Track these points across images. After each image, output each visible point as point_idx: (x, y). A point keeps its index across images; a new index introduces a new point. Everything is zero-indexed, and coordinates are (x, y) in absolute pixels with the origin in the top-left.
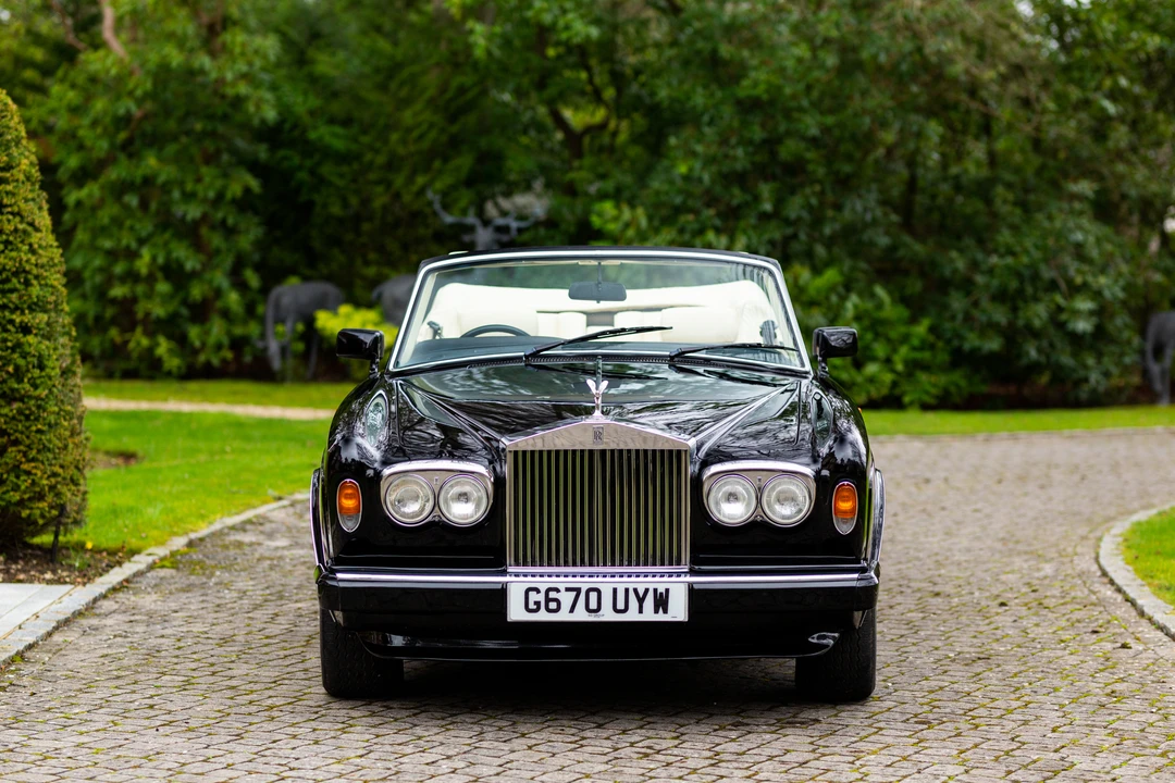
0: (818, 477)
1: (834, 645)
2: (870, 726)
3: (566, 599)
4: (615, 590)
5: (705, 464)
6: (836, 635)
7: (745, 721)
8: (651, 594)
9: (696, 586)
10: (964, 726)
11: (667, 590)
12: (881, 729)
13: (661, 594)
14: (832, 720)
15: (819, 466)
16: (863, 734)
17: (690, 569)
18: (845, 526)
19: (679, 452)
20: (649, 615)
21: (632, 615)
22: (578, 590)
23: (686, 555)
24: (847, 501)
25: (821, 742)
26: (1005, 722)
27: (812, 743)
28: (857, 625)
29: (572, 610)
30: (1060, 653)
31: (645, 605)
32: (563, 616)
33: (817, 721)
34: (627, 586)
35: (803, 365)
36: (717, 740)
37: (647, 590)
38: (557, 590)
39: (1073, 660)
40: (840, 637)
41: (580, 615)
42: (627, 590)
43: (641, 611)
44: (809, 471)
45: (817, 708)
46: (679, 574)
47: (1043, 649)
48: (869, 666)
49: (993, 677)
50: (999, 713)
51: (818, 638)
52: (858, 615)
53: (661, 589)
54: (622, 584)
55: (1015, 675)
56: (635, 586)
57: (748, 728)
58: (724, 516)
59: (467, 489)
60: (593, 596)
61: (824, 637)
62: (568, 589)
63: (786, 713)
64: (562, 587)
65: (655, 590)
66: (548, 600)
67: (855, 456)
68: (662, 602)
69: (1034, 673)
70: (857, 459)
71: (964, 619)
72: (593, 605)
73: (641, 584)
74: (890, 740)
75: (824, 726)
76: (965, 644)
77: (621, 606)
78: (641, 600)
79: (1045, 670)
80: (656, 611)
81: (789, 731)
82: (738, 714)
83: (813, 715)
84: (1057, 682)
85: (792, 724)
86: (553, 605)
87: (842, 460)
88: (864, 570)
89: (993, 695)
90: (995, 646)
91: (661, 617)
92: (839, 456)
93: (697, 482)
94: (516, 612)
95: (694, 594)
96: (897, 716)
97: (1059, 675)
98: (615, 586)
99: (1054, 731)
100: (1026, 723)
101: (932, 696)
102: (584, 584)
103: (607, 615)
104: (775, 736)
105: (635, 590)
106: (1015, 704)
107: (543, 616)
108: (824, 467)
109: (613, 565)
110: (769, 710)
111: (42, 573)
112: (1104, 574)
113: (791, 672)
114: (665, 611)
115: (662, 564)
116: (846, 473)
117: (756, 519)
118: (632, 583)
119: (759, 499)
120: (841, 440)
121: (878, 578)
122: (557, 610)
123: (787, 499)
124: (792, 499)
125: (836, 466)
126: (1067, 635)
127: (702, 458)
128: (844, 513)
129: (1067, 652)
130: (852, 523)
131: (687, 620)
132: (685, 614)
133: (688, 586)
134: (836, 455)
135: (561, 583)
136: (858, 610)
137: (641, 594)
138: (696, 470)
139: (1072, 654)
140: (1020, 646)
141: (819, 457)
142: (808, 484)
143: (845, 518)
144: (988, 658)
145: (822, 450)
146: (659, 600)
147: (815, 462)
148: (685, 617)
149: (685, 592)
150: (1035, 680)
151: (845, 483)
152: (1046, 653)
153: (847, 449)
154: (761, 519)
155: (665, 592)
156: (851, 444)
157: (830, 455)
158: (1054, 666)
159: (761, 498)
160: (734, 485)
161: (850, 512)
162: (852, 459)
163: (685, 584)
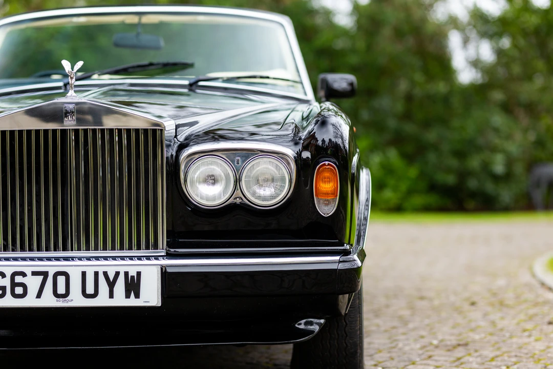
0: (298, 159)
1: (320, 331)
3: (33, 283)
4: (84, 274)
5: (182, 146)
6: (322, 321)
8: (121, 279)
9: (169, 270)
11: (139, 274)
13: (133, 277)
15: (300, 147)
17: (167, 253)
18: (326, 208)
19: (154, 131)
20: (120, 300)
21: (103, 301)
22: (45, 274)
23: (162, 240)
24: (329, 182)
28: (343, 312)
29: (39, 295)
30: (526, 340)
31: (116, 289)
32: (30, 301)
34: (96, 269)
37: (117, 274)
38: (23, 274)
39: (540, 346)
40: (325, 323)
41: (48, 301)
42: (96, 274)
43: (111, 295)
44: (290, 152)
46: (156, 258)
47: (511, 337)
48: (356, 352)
51: (306, 324)
52: (344, 299)
53: (133, 272)
54: (91, 268)
55: (493, 359)
56: (105, 269)
58: (202, 198)
60: (61, 280)
61: (311, 323)
62: (34, 273)
64: (28, 271)
65: (126, 274)
66: (14, 285)
67: (336, 137)
68: (133, 286)
69: (509, 357)
70: (339, 141)
72: (61, 290)
73: (111, 268)
77: (90, 290)
78: (111, 285)
79: (518, 354)
80: (128, 296)
86: (19, 290)
87: (323, 141)
88: (346, 253)
90: (471, 334)
91: (132, 302)
92: (320, 137)
93: (174, 167)
95: (167, 277)
97: (531, 359)
98: (84, 269)
102: (52, 267)
103: (76, 300)
105: (105, 274)
107: (9, 302)
108: (305, 148)
109: (88, 249)
113: (289, 357)
114: (137, 296)
115: (139, 248)
116: (327, 154)
117: (235, 201)
118: (102, 266)
119: (238, 181)
120: (323, 122)
121: (362, 261)
122: (24, 295)
123: (266, 180)
124: (273, 180)
125: (317, 146)
126: (529, 326)
127: (181, 140)
128: (326, 194)
129: (532, 339)
130: (334, 205)
131: (160, 305)
132: (158, 298)
133: (162, 269)
134: (317, 136)
135: (28, 267)
136: (344, 293)
137: (111, 278)
138: (174, 154)
139: (536, 340)
140: (491, 334)
141: (300, 139)
142: (289, 163)
143: (327, 198)
144: (466, 345)
145: (304, 134)
146: (130, 284)
147: (296, 144)
148: (158, 301)
149: (158, 274)
150: (510, 364)
151: (327, 163)
152: (514, 340)
153: (327, 131)
154: (240, 201)
155: (137, 275)
156: (333, 125)
157: (312, 136)
158: (525, 351)
159: (240, 180)
160: (212, 165)
161: (332, 194)
162: (333, 140)
163: (160, 267)
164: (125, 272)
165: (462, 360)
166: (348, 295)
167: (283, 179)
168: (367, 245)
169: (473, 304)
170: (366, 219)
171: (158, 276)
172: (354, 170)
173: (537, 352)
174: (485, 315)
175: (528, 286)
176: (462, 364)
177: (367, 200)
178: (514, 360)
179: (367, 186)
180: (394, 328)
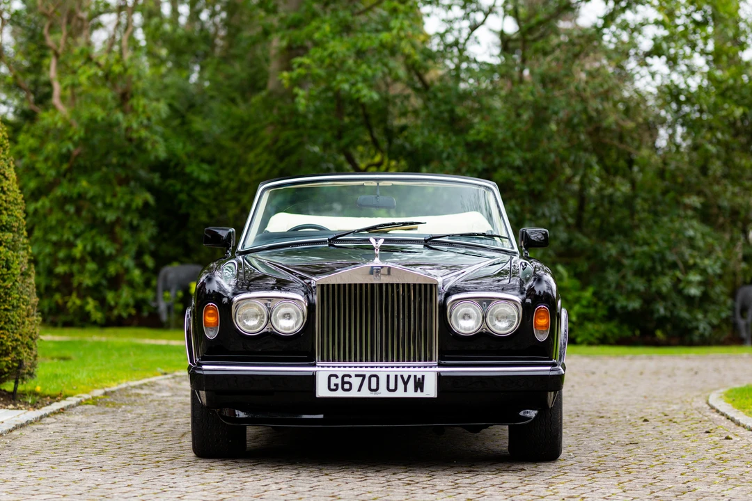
0: (523, 302)
1: (535, 418)
2: (560, 472)
3: (356, 382)
4: (388, 376)
5: (448, 295)
6: (536, 411)
7: (475, 469)
8: (412, 380)
9: (442, 374)
10: (621, 472)
11: (423, 376)
12: (566, 473)
13: (419, 379)
14: (534, 469)
15: (525, 296)
16: (554, 475)
17: (439, 364)
18: (541, 336)
19: (431, 285)
20: (411, 393)
21: (399, 393)
22: (364, 376)
23: (436, 355)
24: (544, 318)
25: (527, 479)
26: (649, 471)
27: (520, 479)
28: (550, 405)
29: (359, 390)
30: (684, 442)
31: (408, 386)
32: (353, 394)
33: (523, 470)
34: (396, 373)
35: (513, 248)
36: (456, 478)
37: (409, 376)
38: (350, 376)
39: (693, 445)
40: (539, 413)
41: (365, 393)
42: (396, 376)
43: (405, 390)
44: (518, 299)
45: (523, 464)
46: (431, 367)
47: (673, 440)
48: (558, 435)
49: (640, 451)
50: (645, 467)
51: (525, 413)
53: (419, 376)
54: (393, 372)
55: (655, 450)
56: (402, 373)
57: (477, 473)
58: (462, 329)
59: (290, 310)
60: (374, 380)
61: (528, 413)
62: (357, 376)
63: (504, 466)
64: (353, 374)
65: (415, 376)
66: (343, 383)
67: (548, 290)
68: (419, 384)
69: (668, 450)
70: (550, 292)
71: (620, 427)
72: (374, 386)
73: (406, 372)
74: (572, 478)
75: (528, 472)
76: (622, 437)
77: (392, 386)
78: (406, 383)
79: (675, 448)
80: (416, 391)
81: (504, 474)
82: (470, 467)
83: (521, 467)
84: (682, 453)
85: (507, 471)
86: (347, 386)
87: (540, 292)
88: (554, 365)
89: (641, 459)
90: (641, 438)
91: (419, 395)
92: (537, 289)
93: (443, 307)
94: (322, 391)
95: (441, 379)
96: (577, 467)
97: (684, 451)
98: (388, 374)
99: (682, 475)
100: (663, 471)
101: (600, 459)
102: (368, 372)
103: (383, 393)
104: (495, 476)
105: (402, 376)
106: (655, 463)
107: (340, 394)
108: (528, 296)
109: (387, 361)
110: (491, 465)
111: (7, 405)
112: (712, 408)
114: (422, 391)
115: (420, 360)
116: (542, 300)
117: (483, 331)
118: (399, 372)
119: (484, 318)
120: (539, 280)
121: (564, 371)
122: (350, 389)
123: (503, 317)
124: (507, 317)
125: (536, 296)
127: (447, 290)
128: (541, 327)
129: (689, 441)
130: (546, 334)
131: (436, 397)
132: (435, 392)
133: (437, 374)
134: (536, 289)
135: (353, 372)
136: (551, 391)
137: (406, 379)
138: (443, 299)
140: (658, 438)
141: (525, 290)
142: (517, 307)
143: (541, 330)
144: (636, 443)
145: (526, 287)
146: (417, 383)
147: (522, 293)
148: (435, 395)
149: (435, 378)
151: (542, 306)
152: (675, 441)
153: (542, 286)
154: (486, 331)
156: (546, 281)
157: (531, 289)
159: (486, 317)
160: (468, 307)
161: (545, 327)
162: (546, 291)
163: (435, 372)
166: (553, 393)
167: (514, 316)
168: (566, 361)
170: (565, 344)
172: (559, 311)
174: (655, 427)
177: (566, 331)
178: (671, 451)
179: (565, 320)
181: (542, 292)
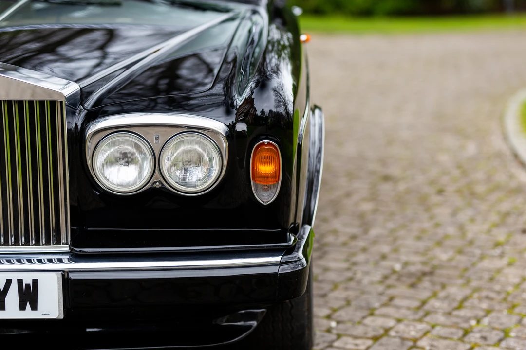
0: (232, 135)
5: (90, 118)
8: (14, 288)
9: (73, 276)
11: (35, 282)
13: (28, 286)
15: (233, 118)
17: (70, 251)
18: (266, 194)
19: (53, 103)
20: (14, 311)
24: (269, 163)
30: (498, 263)
37: (9, 282)
43: (3, 307)
44: (220, 126)
47: (482, 257)
53: (28, 279)
65: (20, 282)
67: (278, 106)
68: (29, 295)
70: (281, 110)
78: (2, 294)
80: (22, 307)
87: (263, 112)
88: (290, 250)
91: (28, 314)
92: (259, 107)
97: (504, 304)
108: (240, 119)
114: (34, 307)
115: (37, 242)
117: (155, 186)
119: (157, 163)
120: (263, 86)
123: (192, 163)
125: (256, 116)
126: (501, 235)
127: (89, 108)
128: (265, 178)
129: (505, 261)
130: (274, 190)
131: (62, 317)
132: (60, 310)
133: (63, 276)
138: (79, 124)
139: (510, 264)
140: (460, 252)
141: (234, 107)
142: (219, 143)
143: (266, 184)
144: (431, 273)
146: (25, 294)
147: (228, 113)
148: (60, 313)
149: (58, 282)
150: (481, 313)
151: (266, 141)
152: (486, 263)
153: (268, 98)
154: (160, 186)
155: (33, 283)
156: (275, 90)
158: (497, 287)
159: (160, 161)
160: (124, 145)
161: (272, 178)
162: (274, 110)
163: (60, 273)
164: (18, 280)
165: (427, 307)
167: (213, 161)
169: (440, 192)
171: (59, 284)
173: (510, 289)
174: (454, 214)
175: (499, 155)
176: (427, 314)
178: (485, 305)
180: (354, 237)
181: (267, 111)
